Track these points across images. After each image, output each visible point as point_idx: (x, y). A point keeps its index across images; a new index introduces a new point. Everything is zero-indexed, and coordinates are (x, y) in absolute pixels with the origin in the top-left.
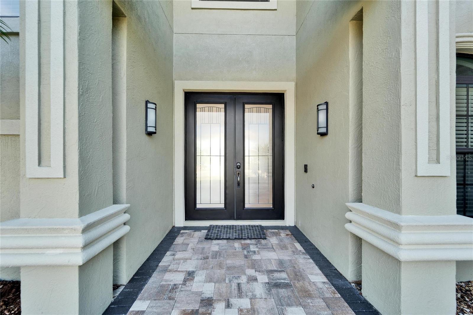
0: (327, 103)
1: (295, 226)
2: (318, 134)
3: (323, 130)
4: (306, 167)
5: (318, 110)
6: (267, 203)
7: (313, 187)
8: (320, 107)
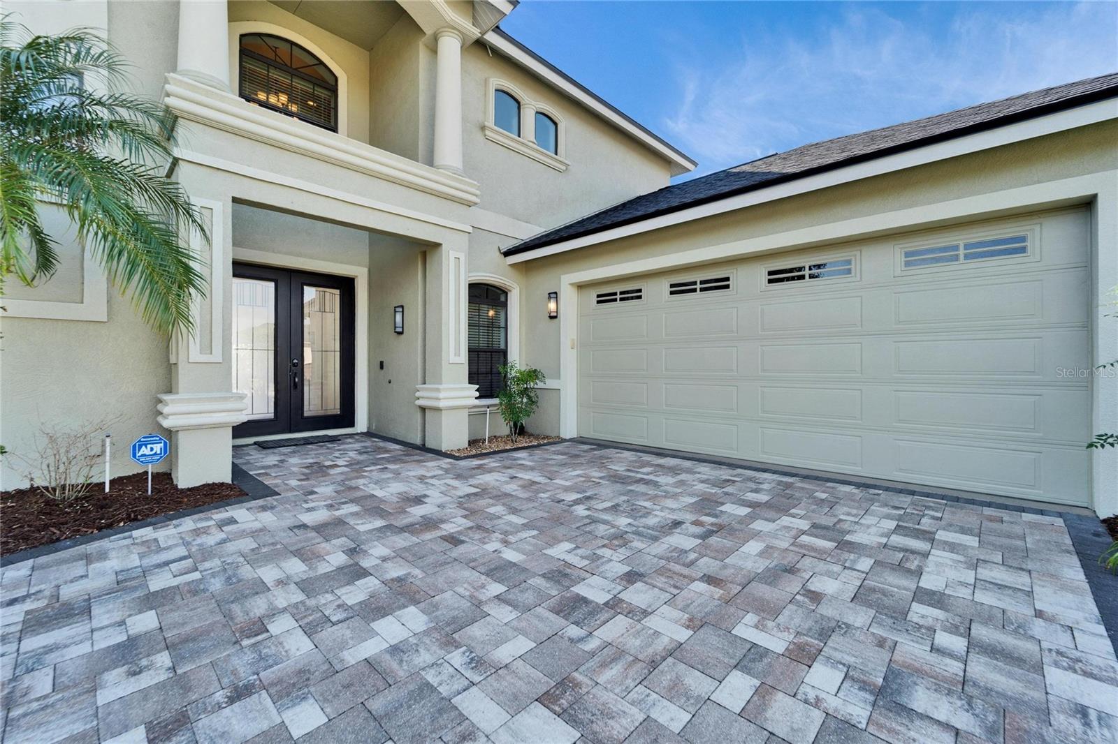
0: (402, 307)
1: (368, 432)
2: (395, 332)
3: (400, 330)
4: (382, 363)
5: (395, 312)
6: (334, 407)
7: (390, 382)
8: (397, 309)
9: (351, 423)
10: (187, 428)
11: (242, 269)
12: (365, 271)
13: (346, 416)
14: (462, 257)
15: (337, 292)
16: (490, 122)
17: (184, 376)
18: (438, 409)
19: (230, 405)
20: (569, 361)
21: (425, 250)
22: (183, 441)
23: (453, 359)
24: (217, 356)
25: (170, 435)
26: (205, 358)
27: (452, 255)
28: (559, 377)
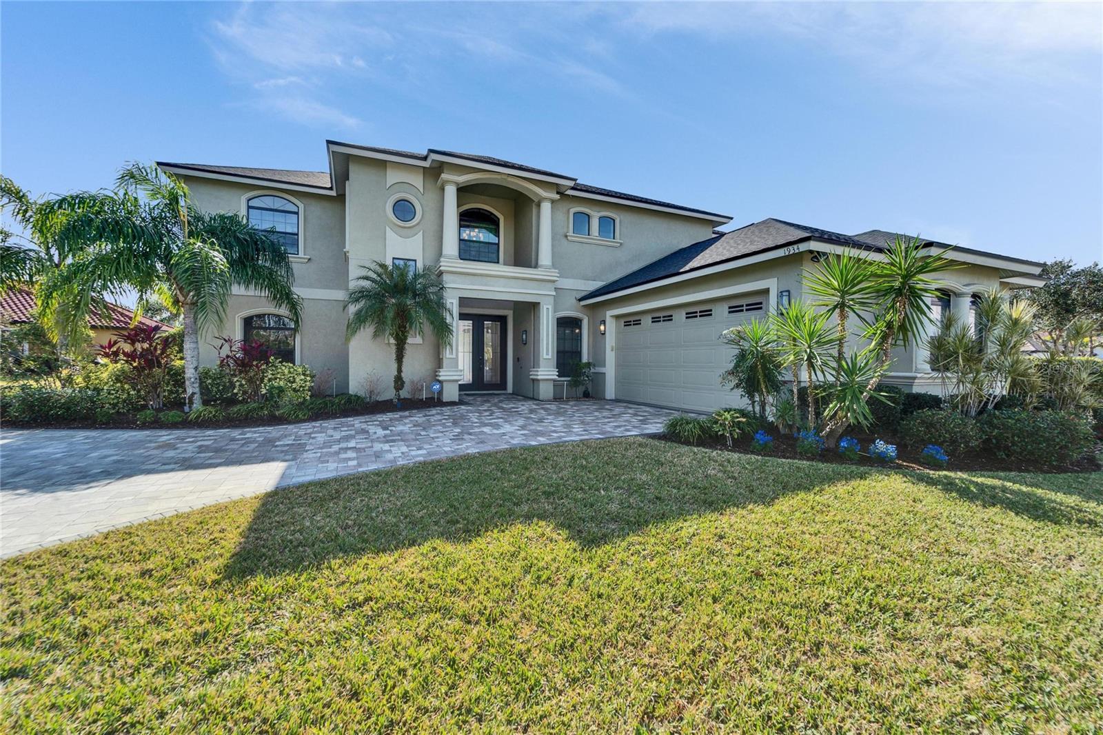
0: (526, 331)
1: (512, 393)
2: (523, 343)
3: (525, 342)
4: (518, 359)
5: (523, 333)
7: (521, 368)
9: (505, 388)
10: (446, 381)
11: (463, 317)
12: (512, 312)
13: (502, 385)
14: (550, 307)
15: (499, 323)
16: (571, 233)
17: (445, 362)
18: (538, 380)
19: (458, 373)
20: (610, 357)
21: (534, 307)
22: (444, 384)
23: (545, 356)
24: (454, 356)
25: (441, 382)
26: (451, 356)
27: (545, 307)
28: (605, 366)
